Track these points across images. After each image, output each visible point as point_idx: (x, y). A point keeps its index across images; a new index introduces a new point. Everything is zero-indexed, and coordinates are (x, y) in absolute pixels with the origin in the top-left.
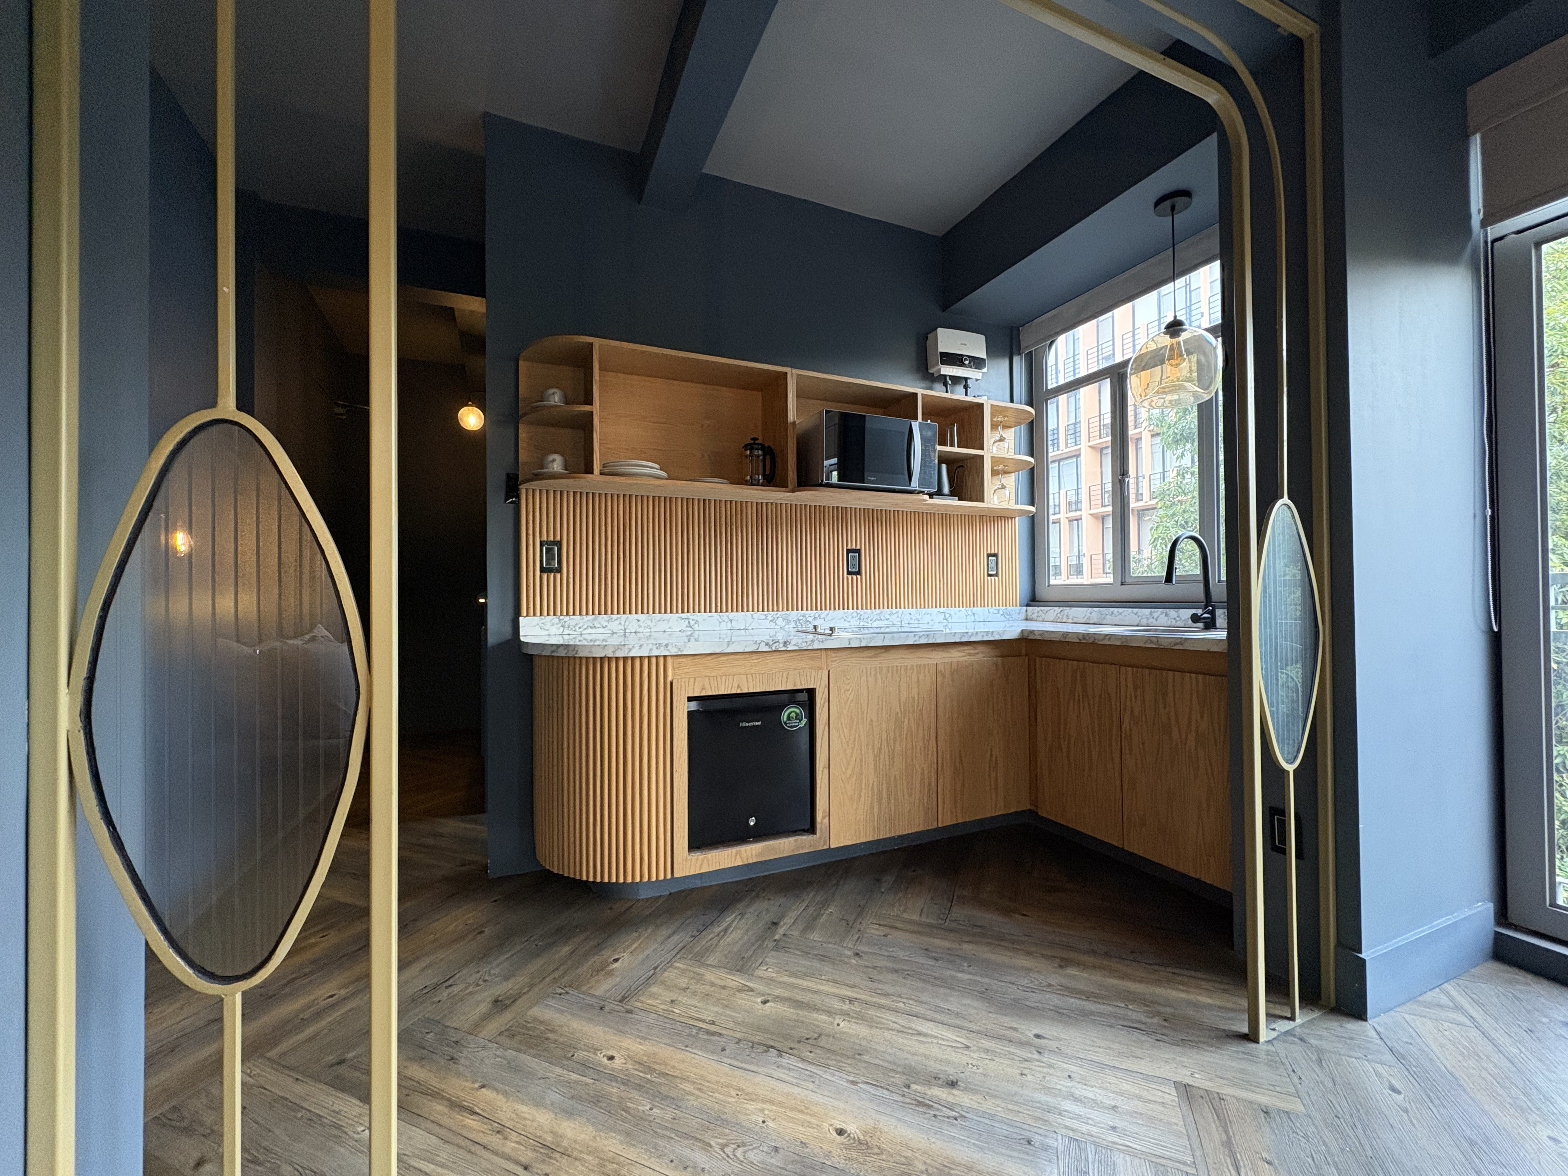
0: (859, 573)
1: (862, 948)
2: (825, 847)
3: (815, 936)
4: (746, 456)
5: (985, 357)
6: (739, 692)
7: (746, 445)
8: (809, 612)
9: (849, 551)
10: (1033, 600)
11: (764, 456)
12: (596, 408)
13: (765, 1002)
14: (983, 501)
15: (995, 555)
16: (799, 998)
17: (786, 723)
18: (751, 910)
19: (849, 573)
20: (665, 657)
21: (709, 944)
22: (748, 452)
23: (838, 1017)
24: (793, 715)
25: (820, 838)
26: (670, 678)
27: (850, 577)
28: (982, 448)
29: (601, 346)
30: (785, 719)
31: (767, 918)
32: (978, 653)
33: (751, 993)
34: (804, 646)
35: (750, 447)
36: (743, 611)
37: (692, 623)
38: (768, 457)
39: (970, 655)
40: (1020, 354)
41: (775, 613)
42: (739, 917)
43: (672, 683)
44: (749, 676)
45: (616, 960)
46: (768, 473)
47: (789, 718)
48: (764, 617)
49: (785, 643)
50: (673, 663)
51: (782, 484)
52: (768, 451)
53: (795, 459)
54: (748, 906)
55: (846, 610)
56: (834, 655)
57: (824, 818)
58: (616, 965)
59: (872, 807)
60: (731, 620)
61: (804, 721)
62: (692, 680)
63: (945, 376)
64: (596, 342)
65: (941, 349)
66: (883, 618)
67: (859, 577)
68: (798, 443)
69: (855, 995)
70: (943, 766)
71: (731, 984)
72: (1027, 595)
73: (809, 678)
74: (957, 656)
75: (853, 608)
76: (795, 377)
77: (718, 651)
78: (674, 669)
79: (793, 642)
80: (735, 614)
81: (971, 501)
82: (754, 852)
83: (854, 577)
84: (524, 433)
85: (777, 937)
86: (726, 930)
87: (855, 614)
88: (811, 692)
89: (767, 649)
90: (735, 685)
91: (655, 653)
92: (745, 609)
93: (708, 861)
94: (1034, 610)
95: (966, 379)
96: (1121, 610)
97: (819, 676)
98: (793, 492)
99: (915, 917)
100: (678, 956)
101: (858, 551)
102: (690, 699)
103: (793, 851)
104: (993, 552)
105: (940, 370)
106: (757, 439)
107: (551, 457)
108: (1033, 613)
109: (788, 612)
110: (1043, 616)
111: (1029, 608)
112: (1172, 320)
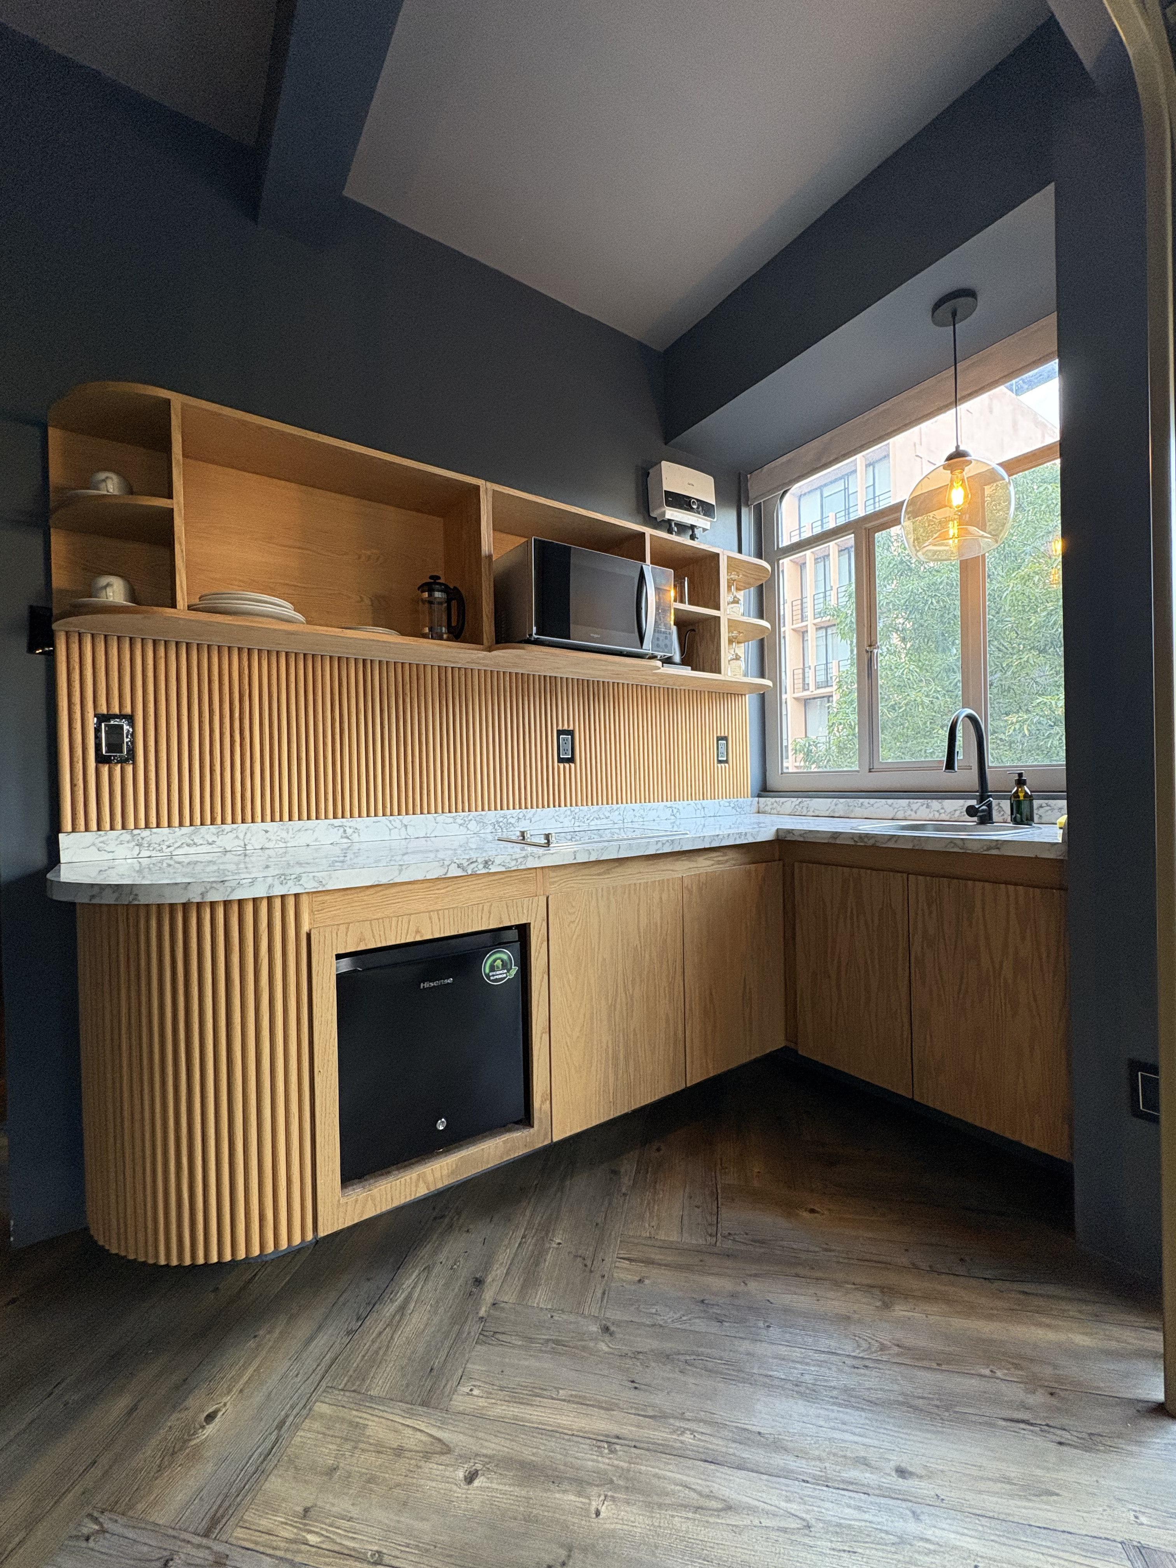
0: (571, 760)
1: (614, 1314)
2: (547, 1142)
3: (540, 1298)
4: (423, 601)
5: (714, 503)
6: (418, 938)
7: (423, 585)
8: (511, 811)
9: (560, 733)
10: (764, 790)
11: (449, 601)
12: (178, 503)
13: (470, 1478)
14: (720, 672)
15: (725, 738)
16: (527, 1454)
17: (488, 976)
18: (442, 1257)
19: (561, 760)
20: (297, 896)
21: (376, 1345)
22: (426, 595)
23: (594, 1491)
24: (499, 962)
25: (539, 1131)
26: (305, 928)
27: (561, 765)
28: (718, 609)
29: (184, 405)
30: (487, 971)
31: (465, 1272)
32: (727, 861)
33: (444, 1458)
34: (513, 865)
35: (429, 587)
36: (422, 813)
37: (349, 831)
38: (454, 603)
39: (719, 862)
40: (748, 505)
41: (467, 814)
42: (423, 1277)
43: (309, 936)
44: (434, 916)
45: (210, 1418)
46: (454, 624)
47: (492, 968)
48: (451, 820)
49: (486, 862)
50: (311, 903)
51: (475, 639)
52: (453, 594)
53: (492, 606)
54: (435, 1252)
55: (557, 808)
56: (552, 874)
57: (543, 1102)
58: (210, 1429)
59: (607, 1077)
60: (406, 826)
61: (514, 970)
62: (343, 928)
63: (669, 521)
64: (177, 400)
65: (665, 488)
66: (602, 816)
67: (573, 765)
68: (495, 586)
69: (614, 1429)
70: (691, 1010)
71: (412, 1440)
72: (758, 785)
73: (520, 909)
74: (704, 865)
75: (565, 806)
76: (490, 494)
77: (384, 880)
78: (312, 912)
79: (497, 862)
80: (411, 817)
81: (703, 671)
82: (445, 1172)
83: (567, 765)
84: (59, 543)
85: (482, 1312)
86: (402, 1308)
87: (569, 813)
88: (523, 930)
89: (460, 873)
90: (413, 928)
91: (278, 891)
92: (426, 811)
93: (373, 1200)
94: (767, 802)
95: (693, 527)
96: (872, 801)
97: (535, 905)
98: (490, 650)
99: (674, 1237)
100: (324, 1384)
101: (571, 733)
102: (339, 957)
103: (501, 1157)
104: (723, 735)
105: (664, 514)
106: (439, 578)
107: (104, 581)
108: (767, 805)
109: (483, 813)
110: (779, 809)
111: (761, 799)
112: (953, 450)
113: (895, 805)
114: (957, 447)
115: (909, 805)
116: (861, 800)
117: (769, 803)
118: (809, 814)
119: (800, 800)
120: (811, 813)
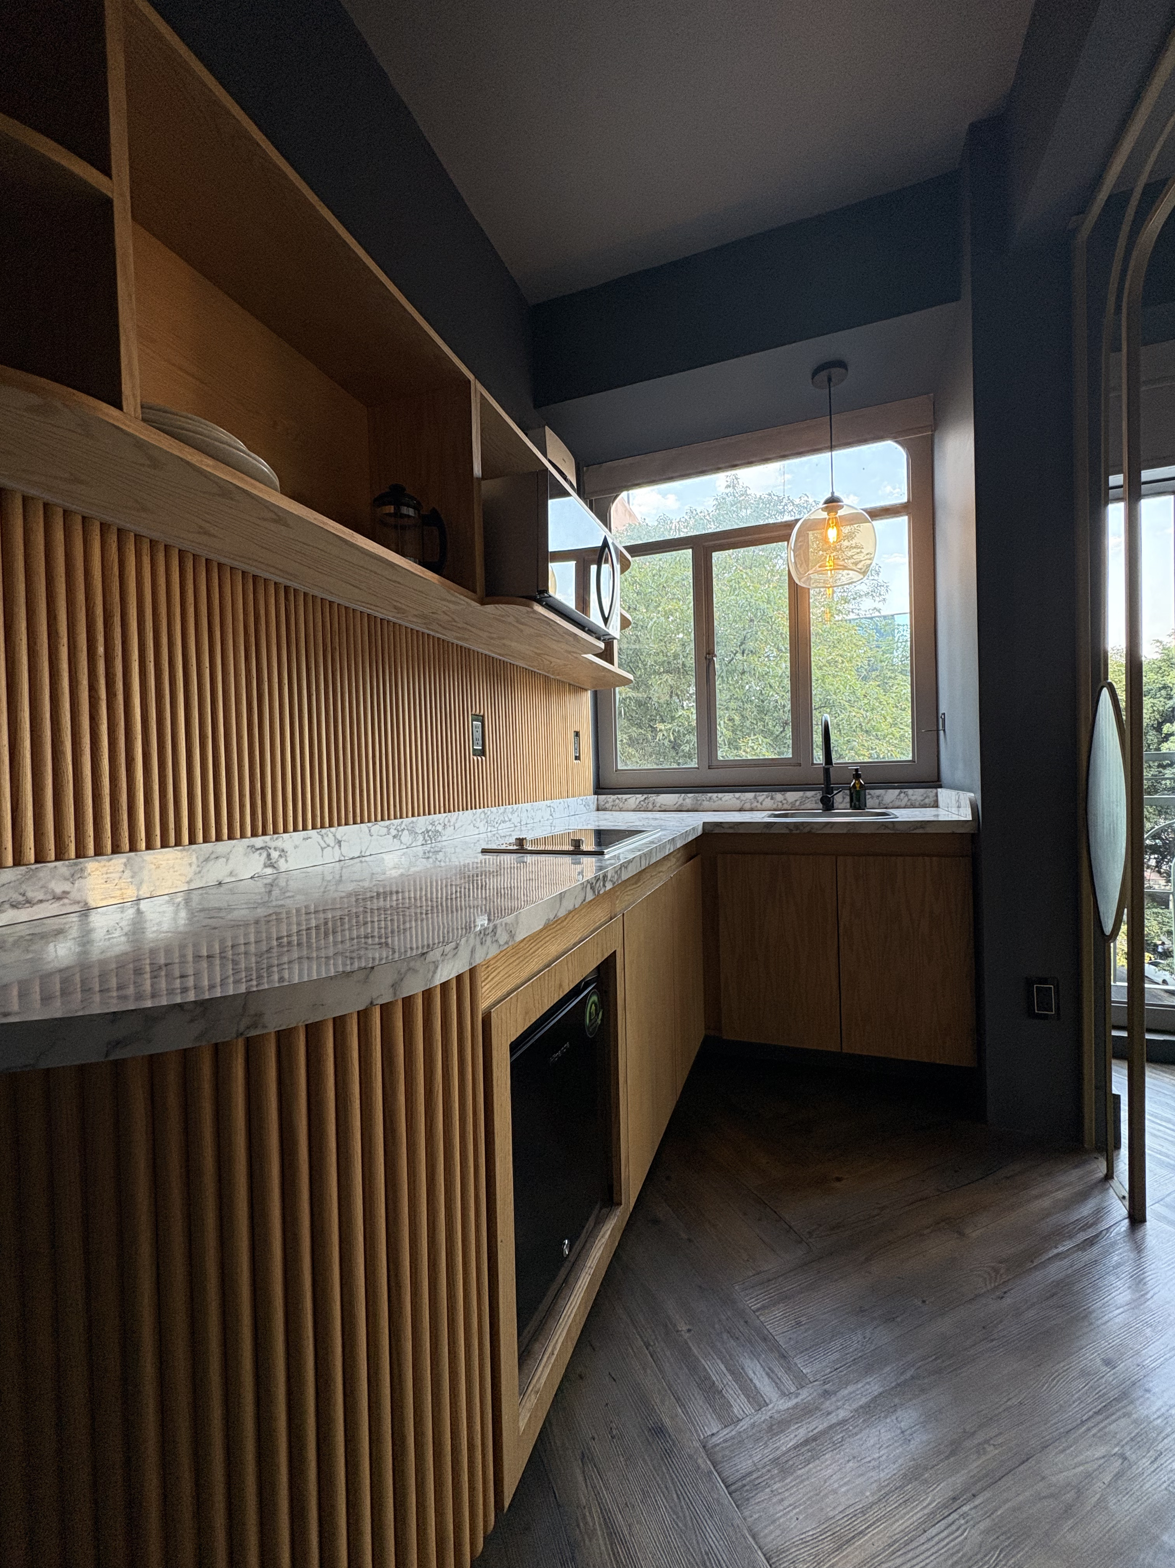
0: (483, 752)
2: (628, 1215)
9: (473, 718)
10: (602, 787)
12: (122, 192)
15: (578, 734)
17: (588, 1029)
19: (474, 752)
24: (593, 1008)
25: (624, 1205)
27: (475, 758)
30: (588, 1021)
36: (354, 822)
37: (273, 855)
38: (434, 528)
41: (399, 821)
46: (430, 552)
47: (590, 1017)
48: (384, 831)
52: (430, 517)
61: (601, 1013)
66: (507, 819)
67: (484, 759)
72: (594, 782)
76: (478, 396)
83: (480, 758)
94: (608, 799)
98: (485, 601)
101: (482, 719)
102: (512, 1048)
104: (577, 729)
106: (404, 489)
108: (607, 802)
109: (414, 819)
110: (621, 805)
111: (600, 796)
112: (830, 495)
113: (742, 798)
114: (833, 493)
115: (755, 797)
116: (710, 795)
117: (611, 800)
118: (655, 808)
119: (645, 796)
120: (657, 808)
